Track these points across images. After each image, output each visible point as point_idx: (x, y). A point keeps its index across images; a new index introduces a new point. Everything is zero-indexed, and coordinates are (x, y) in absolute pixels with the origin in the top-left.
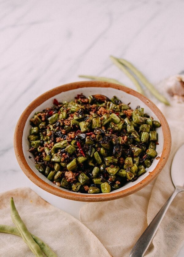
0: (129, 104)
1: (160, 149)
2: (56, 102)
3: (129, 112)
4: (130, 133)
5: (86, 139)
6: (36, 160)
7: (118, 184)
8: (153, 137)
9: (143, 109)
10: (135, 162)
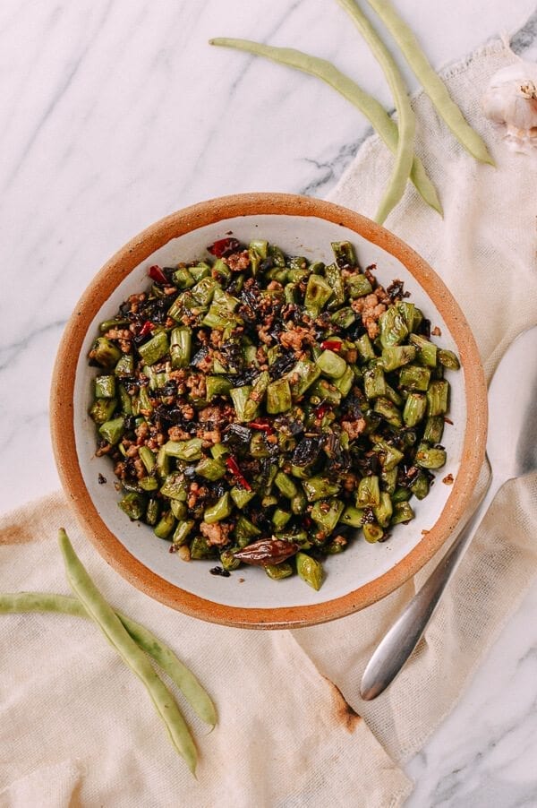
0: (370, 268)
4: (372, 403)
5: (253, 445)
6: (119, 476)
7: (340, 544)
8: (437, 403)
10: (387, 484)
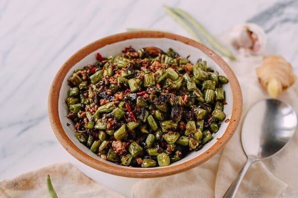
0: (188, 57)
1: (228, 110)
2: (99, 57)
3: (189, 66)
4: (191, 92)
5: (137, 100)
6: (76, 128)
7: (179, 154)
8: (219, 95)
9: (205, 62)
10: (199, 126)
